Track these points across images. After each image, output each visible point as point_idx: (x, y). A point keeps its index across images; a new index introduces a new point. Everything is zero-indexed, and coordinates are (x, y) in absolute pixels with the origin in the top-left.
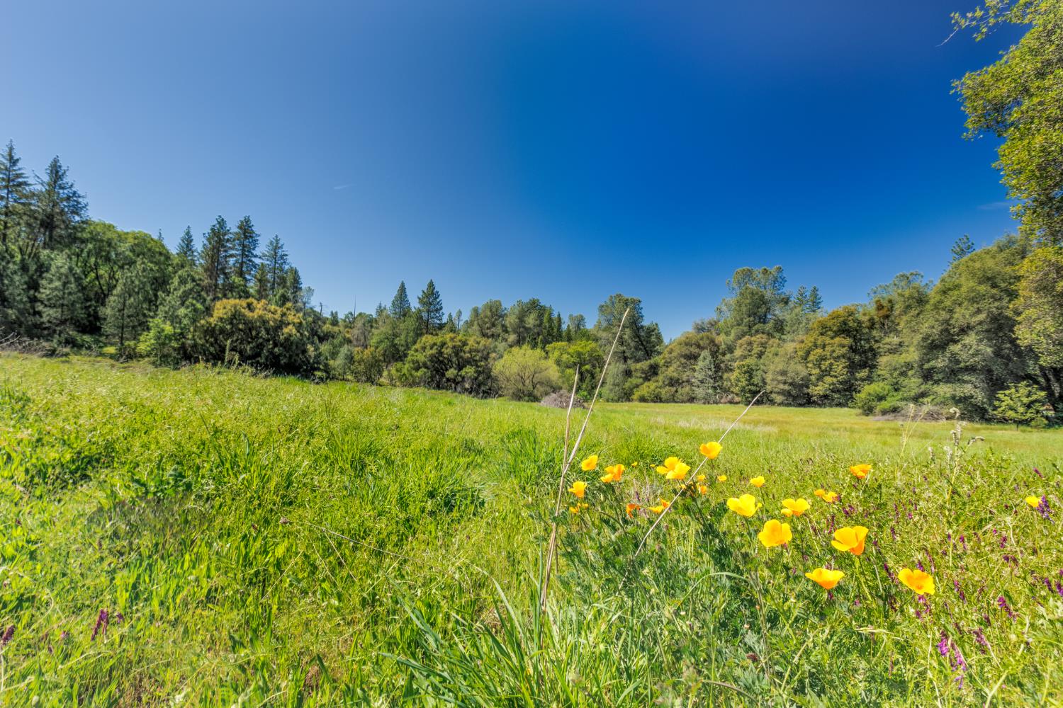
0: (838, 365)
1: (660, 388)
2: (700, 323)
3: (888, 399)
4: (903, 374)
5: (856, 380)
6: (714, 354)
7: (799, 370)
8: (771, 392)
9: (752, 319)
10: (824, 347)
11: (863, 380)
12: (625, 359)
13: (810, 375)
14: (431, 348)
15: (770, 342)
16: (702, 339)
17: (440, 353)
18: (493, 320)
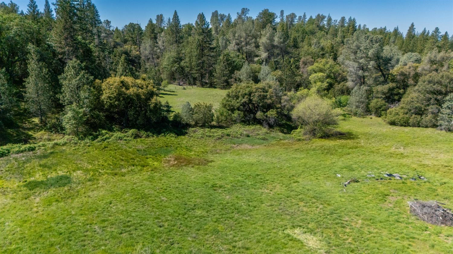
12: (364, 79)
14: (243, 97)
17: (250, 100)
18: (248, 40)
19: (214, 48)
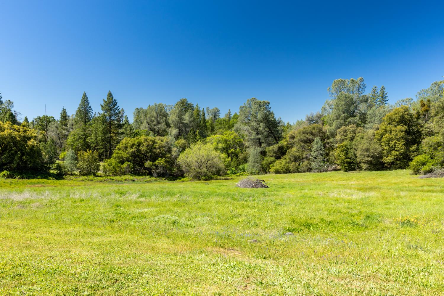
0: (399, 143)
1: (288, 163)
2: (311, 117)
3: (428, 164)
4: (436, 149)
5: (410, 152)
6: (323, 140)
7: (376, 147)
8: (360, 163)
9: (346, 114)
10: (391, 132)
11: (413, 152)
12: (260, 144)
13: (383, 150)
14: (132, 147)
15: (358, 130)
16: (314, 128)
17: (138, 150)
18: (158, 119)
19: (123, 125)
